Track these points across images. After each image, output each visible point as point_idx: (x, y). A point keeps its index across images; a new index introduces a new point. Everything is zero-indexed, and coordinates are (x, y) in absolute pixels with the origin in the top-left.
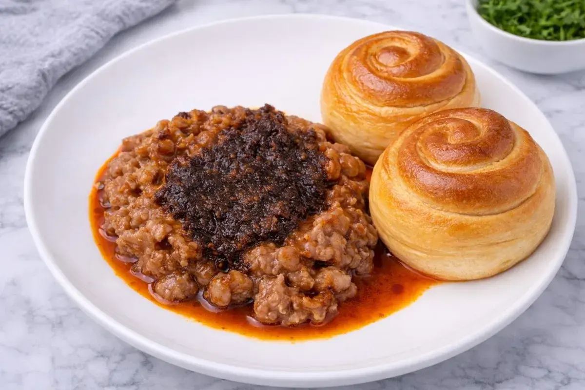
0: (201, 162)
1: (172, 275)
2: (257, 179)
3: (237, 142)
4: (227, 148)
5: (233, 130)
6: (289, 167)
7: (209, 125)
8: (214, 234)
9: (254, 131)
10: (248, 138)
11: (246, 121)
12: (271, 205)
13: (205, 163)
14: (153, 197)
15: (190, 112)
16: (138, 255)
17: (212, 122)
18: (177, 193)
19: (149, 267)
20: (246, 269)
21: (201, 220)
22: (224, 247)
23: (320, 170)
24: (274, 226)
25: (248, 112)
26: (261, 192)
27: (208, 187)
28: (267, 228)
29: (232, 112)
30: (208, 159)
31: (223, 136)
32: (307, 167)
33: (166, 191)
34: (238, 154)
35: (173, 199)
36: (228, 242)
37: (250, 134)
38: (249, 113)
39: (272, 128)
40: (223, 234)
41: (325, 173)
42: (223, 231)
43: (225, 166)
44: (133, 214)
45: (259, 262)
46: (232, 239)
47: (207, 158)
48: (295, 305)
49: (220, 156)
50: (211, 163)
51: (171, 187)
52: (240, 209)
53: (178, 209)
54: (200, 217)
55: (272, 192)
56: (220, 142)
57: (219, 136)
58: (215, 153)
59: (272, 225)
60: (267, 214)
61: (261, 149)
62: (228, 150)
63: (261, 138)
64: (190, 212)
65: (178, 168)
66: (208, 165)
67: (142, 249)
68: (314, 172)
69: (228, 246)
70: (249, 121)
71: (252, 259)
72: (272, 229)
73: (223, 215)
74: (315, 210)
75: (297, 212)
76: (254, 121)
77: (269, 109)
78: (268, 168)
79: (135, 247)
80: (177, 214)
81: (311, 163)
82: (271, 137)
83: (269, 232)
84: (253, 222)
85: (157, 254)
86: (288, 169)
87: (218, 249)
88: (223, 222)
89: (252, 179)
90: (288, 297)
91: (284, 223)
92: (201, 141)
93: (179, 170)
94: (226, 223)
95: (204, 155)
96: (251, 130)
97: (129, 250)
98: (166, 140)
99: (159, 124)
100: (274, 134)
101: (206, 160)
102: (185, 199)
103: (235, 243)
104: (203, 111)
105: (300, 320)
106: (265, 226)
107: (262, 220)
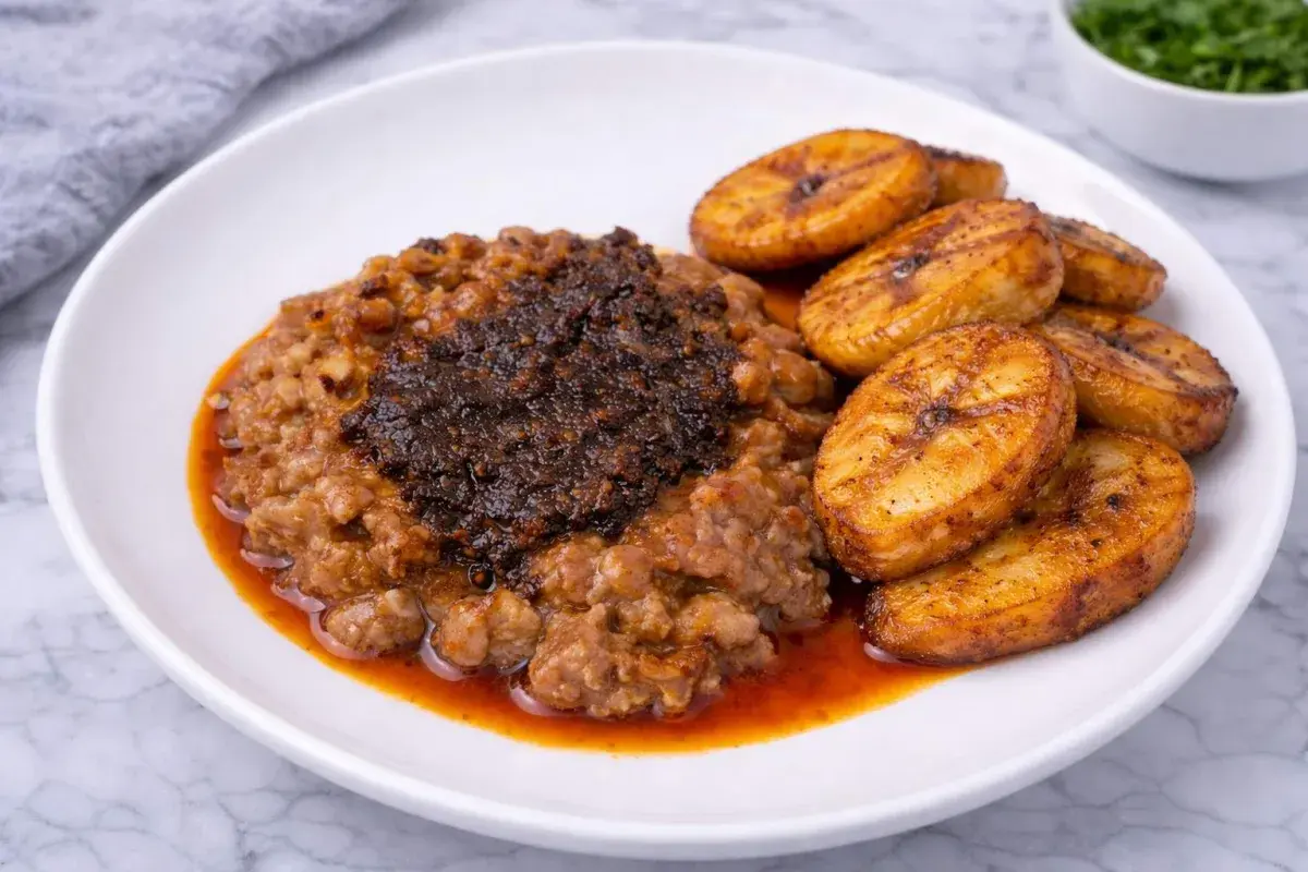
0: (453, 351)
1: (368, 595)
2: (577, 393)
3: (540, 310)
4: (516, 323)
5: (534, 284)
6: (654, 369)
7: (483, 268)
8: (469, 512)
9: (580, 286)
10: (566, 301)
11: (567, 264)
12: (602, 453)
13: (463, 353)
14: (336, 427)
15: (446, 239)
16: (293, 552)
17: (490, 263)
18: (389, 420)
19: (316, 577)
20: (531, 589)
21: (442, 479)
22: (489, 539)
23: (723, 381)
24: (603, 498)
25: (575, 245)
26: (582, 424)
27: (462, 407)
28: (587, 504)
29: (539, 242)
30: (469, 344)
31: (509, 295)
32: (693, 372)
33: (365, 414)
34: (540, 335)
35: (383, 432)
36: (500, 529)
37: (570, 293)
38: (577, 244)
39: (621, 281)
40: (490, 513)
41: (732, 386)
42: (488, 505)
43: (507, 362)
44: (287, 463)
45: (561, 575)
46: (509, 522)
47: (467, 343)
48: (621, 672)
49: (496, 339)
50: (476, 355)
51: (378, 406)
52: (531, 458)
53: (389, 455)
54: (440, 474)
55: (605, 422)
56: (502, 310)
57: (500, 293)
58: (485, 332)
59: (599, 498)
60: (590, 472)
61: (592, 326)
62: (518, 327)
63: (594, 302)
64: (419, 462)
65: (398, 365)
66: (470, 358)
67: (302, 540)
68: (709, 384)
69: (498, 537)
70: (574, 264)
71: (546, 569)
72: (597, 506)
73: (492, 471)
74: (701, 467)
75: (659, 470)
76: (583, 265)
77: (622, 238)
78: (605, 370)
79: (286, 533)
80: (387, 465)
81: (703, 364)
82: (616, 301)
83: (591, 513)
84: (557, 489)
85: (335, 550)
86: (651, 373)
87: (475, 543)
88: (490, 487)
89: (565, 393)
90: (608, 653)
91: (626, 492)
92: (458, 303)
93: (400, 369)
94: (498, 488)
95: (460, 337)
96: (574, 285)
97: (273, 541)
98: (377, 299)
99: (368, 264)
100: (624, 294)
101: (465, 347)
102: (409, 433)
103: (514, 533)
104: (475, 237)
105: (633, 706)
106: (582, 499)
107: (577, 485)
